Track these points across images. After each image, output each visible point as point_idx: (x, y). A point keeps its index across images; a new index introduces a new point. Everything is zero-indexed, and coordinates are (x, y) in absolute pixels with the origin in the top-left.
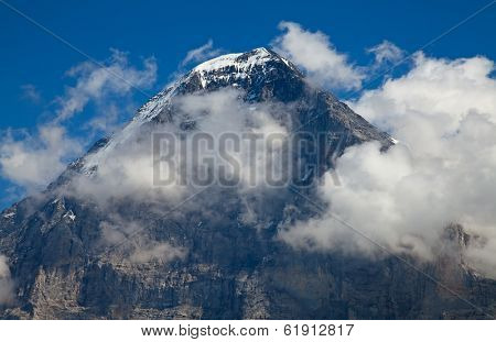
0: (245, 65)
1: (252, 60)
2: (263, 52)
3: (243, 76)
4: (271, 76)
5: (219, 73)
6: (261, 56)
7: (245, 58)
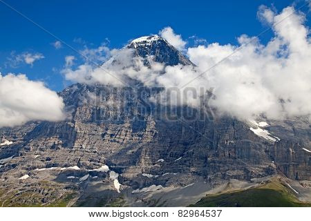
0: (150, 41)
1: (153, 39)
2: (156, 36)
3: (149, 44)
4: (159, 45)
5: (141, 43)
6: (156, 38)
7: (150, 38)
